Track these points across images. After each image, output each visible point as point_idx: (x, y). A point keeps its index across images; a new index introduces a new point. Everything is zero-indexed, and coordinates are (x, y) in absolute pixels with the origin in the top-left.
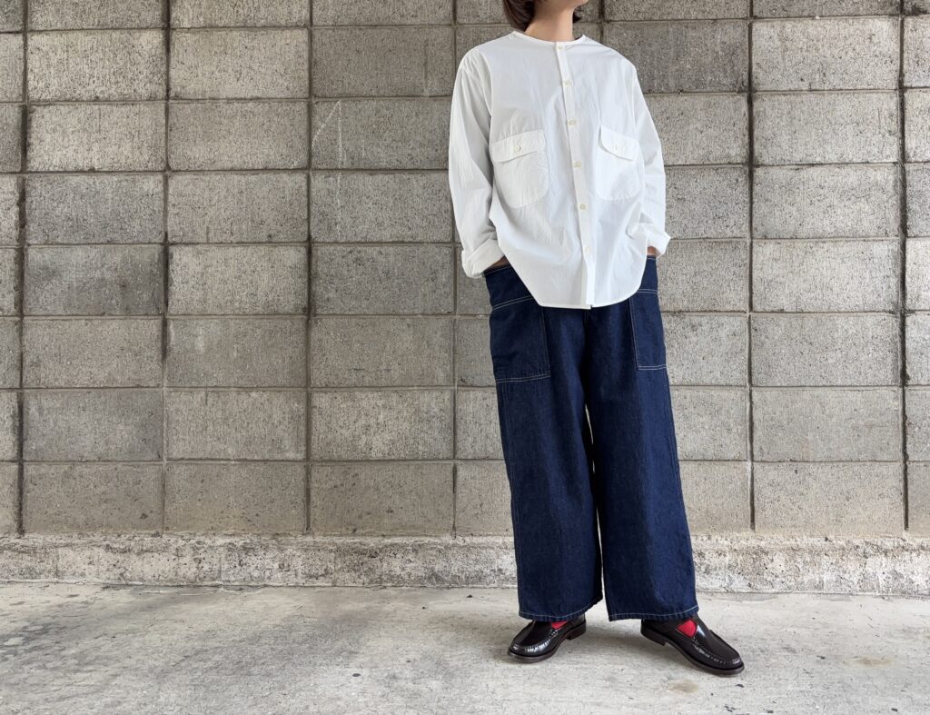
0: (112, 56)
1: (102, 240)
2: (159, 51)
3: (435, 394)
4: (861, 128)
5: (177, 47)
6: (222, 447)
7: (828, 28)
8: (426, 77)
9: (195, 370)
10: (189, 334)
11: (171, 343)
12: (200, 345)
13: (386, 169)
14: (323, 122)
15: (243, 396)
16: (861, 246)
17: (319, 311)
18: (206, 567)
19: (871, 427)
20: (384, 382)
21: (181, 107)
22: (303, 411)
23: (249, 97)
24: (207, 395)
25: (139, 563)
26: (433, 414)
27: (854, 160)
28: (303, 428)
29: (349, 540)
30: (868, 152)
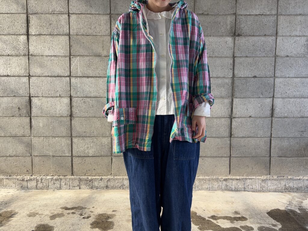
0: (12, 43)
1: (12, 96)
2: (26, 41)
3: (106, 139)
4: (223, 67)
5: (30, 40)
6: (49, 152)
7: (215, 39)
8: (103, 50)
9: (40, 132)
10: (38, 122)
11: (33, 124)
12: (41, 125)
13: (92, 77)
14: (74, 63)
15: (54, 139)
16: (221, 100)
17: (74, 116)
18: (45, 184)
19: (222, 148)
20: (92, 135)
21: (32, 58)
22: (70, 143)
23: (52, 55)
24: (43, 139)
25: (26, 183)
26: (106, 144)
27: (221, 76)
28: (70, 147)
29: (84, 177)
30: (225, 74)
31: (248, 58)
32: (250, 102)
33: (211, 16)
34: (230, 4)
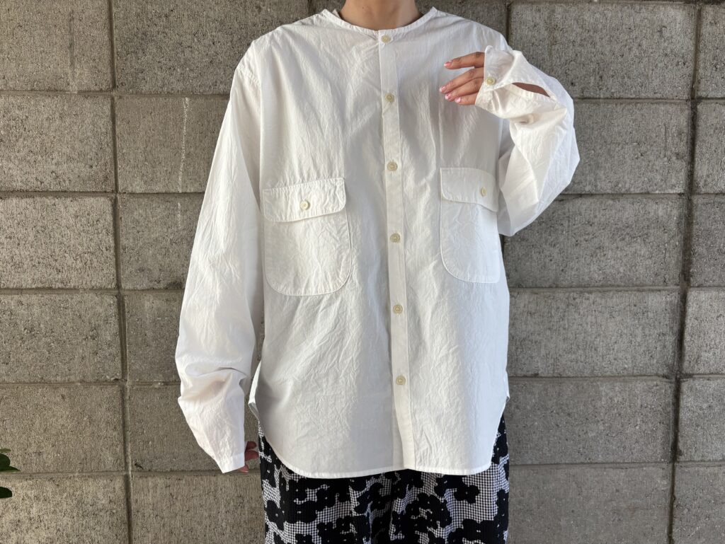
3: (103, 482)
4: (643, 149)
7: (609, 14)
8: (72, 64)
13: (21, 191)
16: (633, 297)
19: (634, 509)
20: (34, 468)
26: (101, 507)
27: (632, 189)
30: (650, 180)
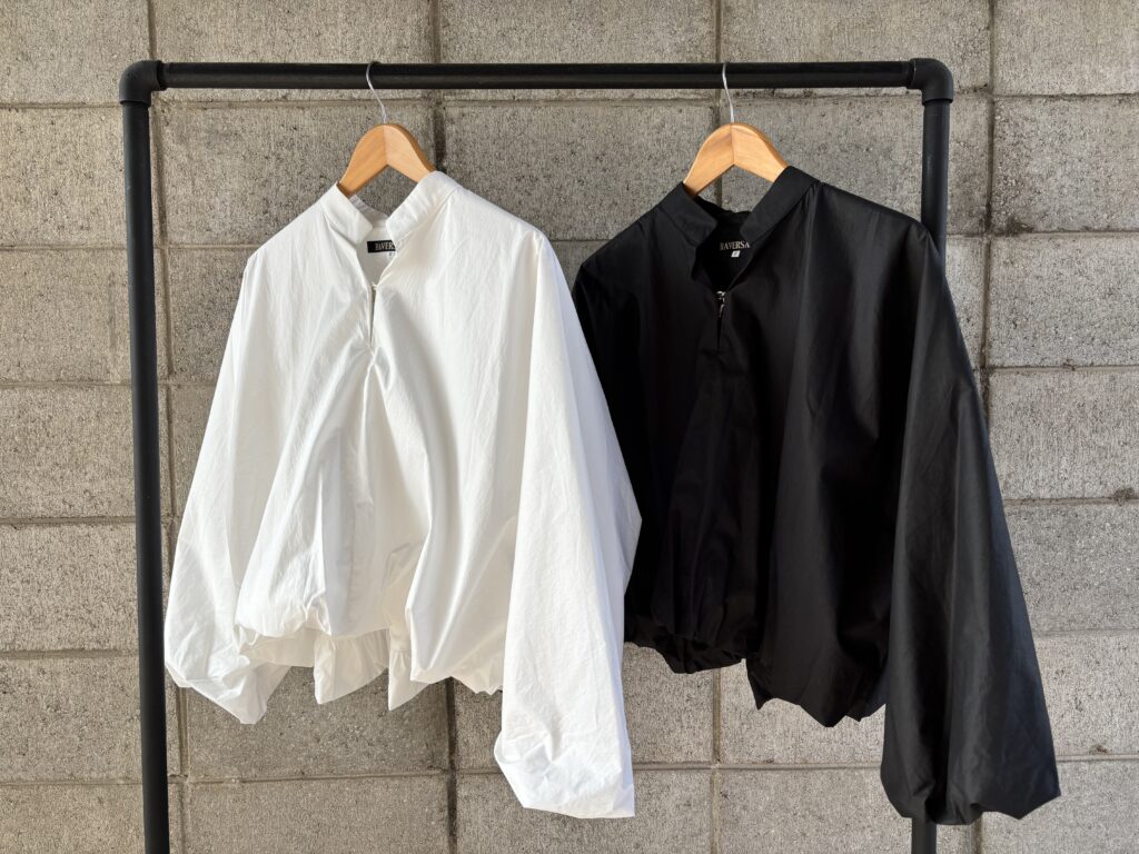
13: (43, 518)
31: (1077, 378)
32: (1098, 655)
33: (831, 107)
34: (952, 25)
